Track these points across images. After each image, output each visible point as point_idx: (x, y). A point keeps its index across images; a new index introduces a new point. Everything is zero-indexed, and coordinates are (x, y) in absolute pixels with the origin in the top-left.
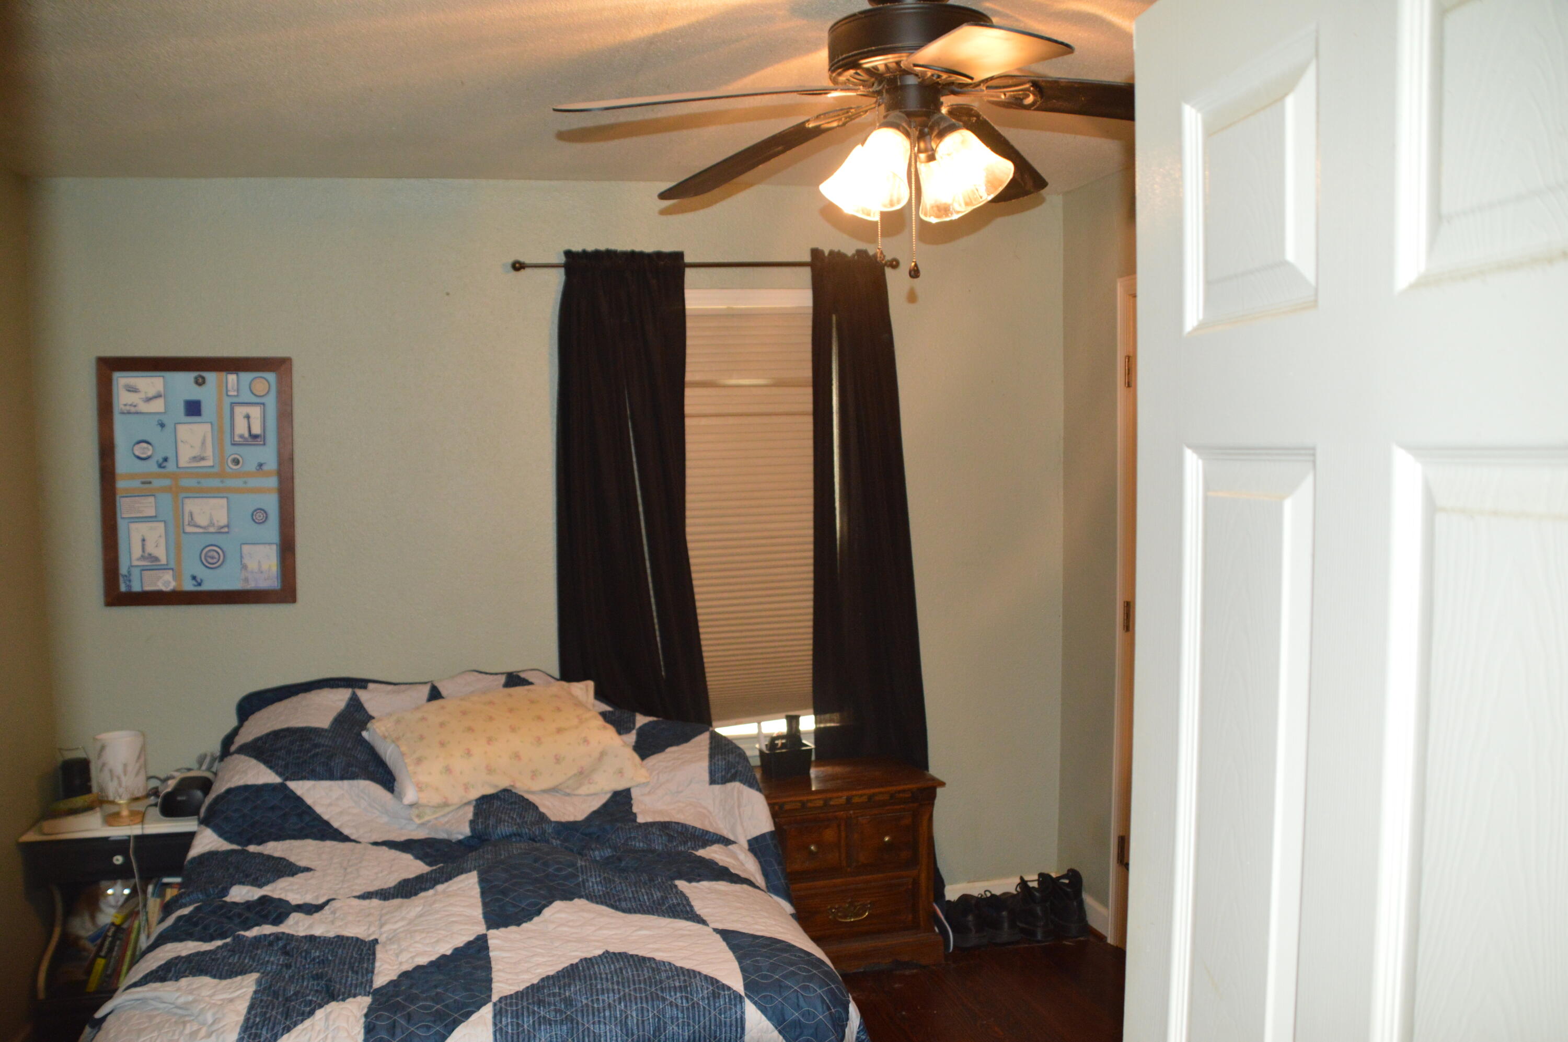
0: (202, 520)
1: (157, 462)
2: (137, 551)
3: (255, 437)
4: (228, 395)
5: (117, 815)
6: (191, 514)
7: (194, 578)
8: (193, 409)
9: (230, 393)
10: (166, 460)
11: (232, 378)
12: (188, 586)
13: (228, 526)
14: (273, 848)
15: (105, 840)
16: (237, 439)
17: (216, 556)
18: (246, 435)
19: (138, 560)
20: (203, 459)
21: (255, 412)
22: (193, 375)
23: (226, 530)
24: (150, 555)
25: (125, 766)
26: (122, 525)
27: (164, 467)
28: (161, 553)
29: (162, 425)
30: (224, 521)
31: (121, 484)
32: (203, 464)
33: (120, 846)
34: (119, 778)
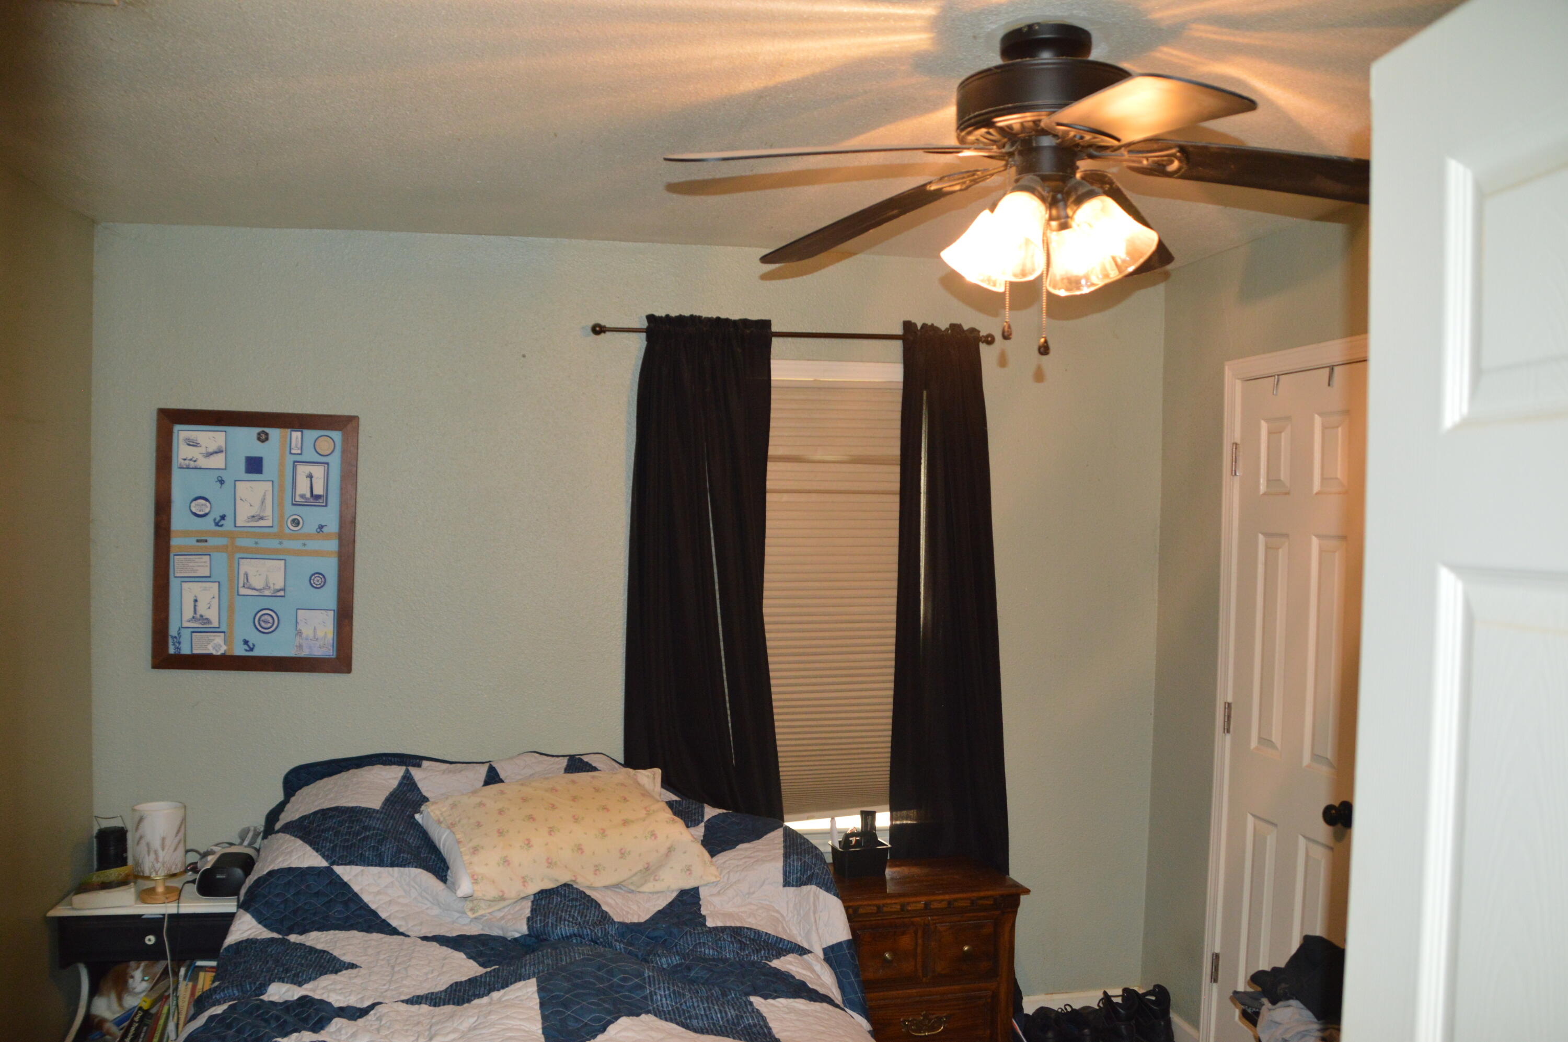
0: (257, 582)
1: (215, 520)
2: (188, 613)
3: (318, 497)
4: (291, 453)
5: (153, 890)
6: (246, 575)
7: (246, 642)
8: (254, 465)
9: (293, 451)
10: (223, 517)
11: (296, 435)
12: (239, 650)
13: (284, 590)
14: (317, 939)
15: (139, 917)
16: (298, 499)
17: (271, 621)
18: (308, 495)
19: (189, 621)
20: (262, 518)
21: (318, 472)
22: (255, 431)
23: (282, 593)
24: (201, 616)
25: (163, 839)
26: (174, 584)
27: (222, 526)
28: (212, 615)
29: (222, 482)
30: (280, 585)
31: (175, 542)
32: (262, 523)
33: (153, 925)
34: (156, 852)
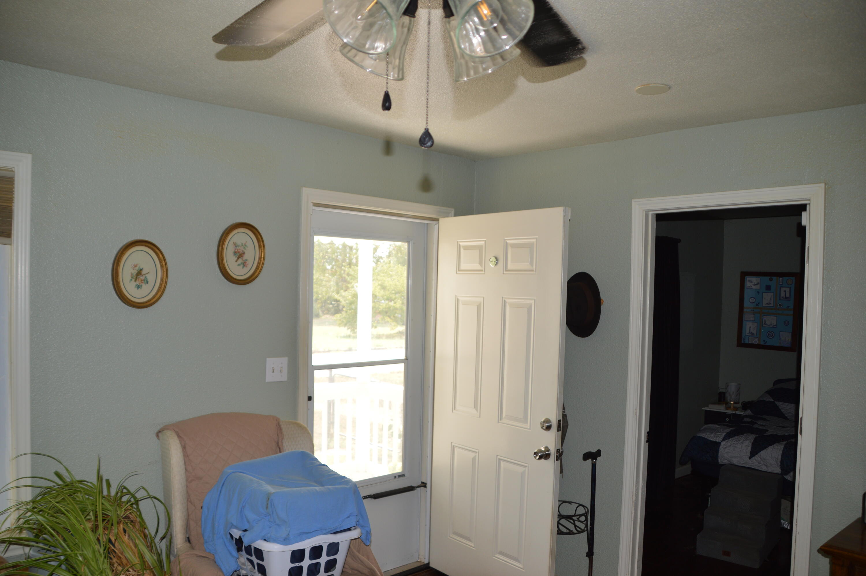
0: (768, 323)
1: (756, 304)
2: (748, 331)
3: (788, 297)
4: (779, 284)
5: (730, 407)
6: (765, 321)
7: (764, 341)
8: (768, 288)
9: (780, 284)
10: (759, 303)
11: (781, 279)
12: (762, 343)
13: (776, 325)
15: (725, 413)
16: (781, 298)
17: (772, 335)
18: (784, 297)
19: (748, 334)
20: (770, 304)
21: (787, 290)
22: (768, 278)
23: (775, 327)
24: (752, 332)
25: (733, 392)
26: (744, 322)
27: (758, 306)
28: (755, 332)
29: (758, 293)
30: (775, 324)
31: (745, 310)
32: (770, 305)
33: (729, 416)
34: (731, 396)
